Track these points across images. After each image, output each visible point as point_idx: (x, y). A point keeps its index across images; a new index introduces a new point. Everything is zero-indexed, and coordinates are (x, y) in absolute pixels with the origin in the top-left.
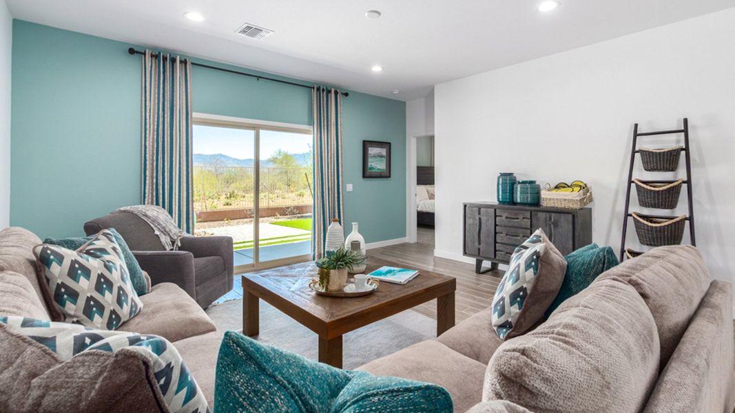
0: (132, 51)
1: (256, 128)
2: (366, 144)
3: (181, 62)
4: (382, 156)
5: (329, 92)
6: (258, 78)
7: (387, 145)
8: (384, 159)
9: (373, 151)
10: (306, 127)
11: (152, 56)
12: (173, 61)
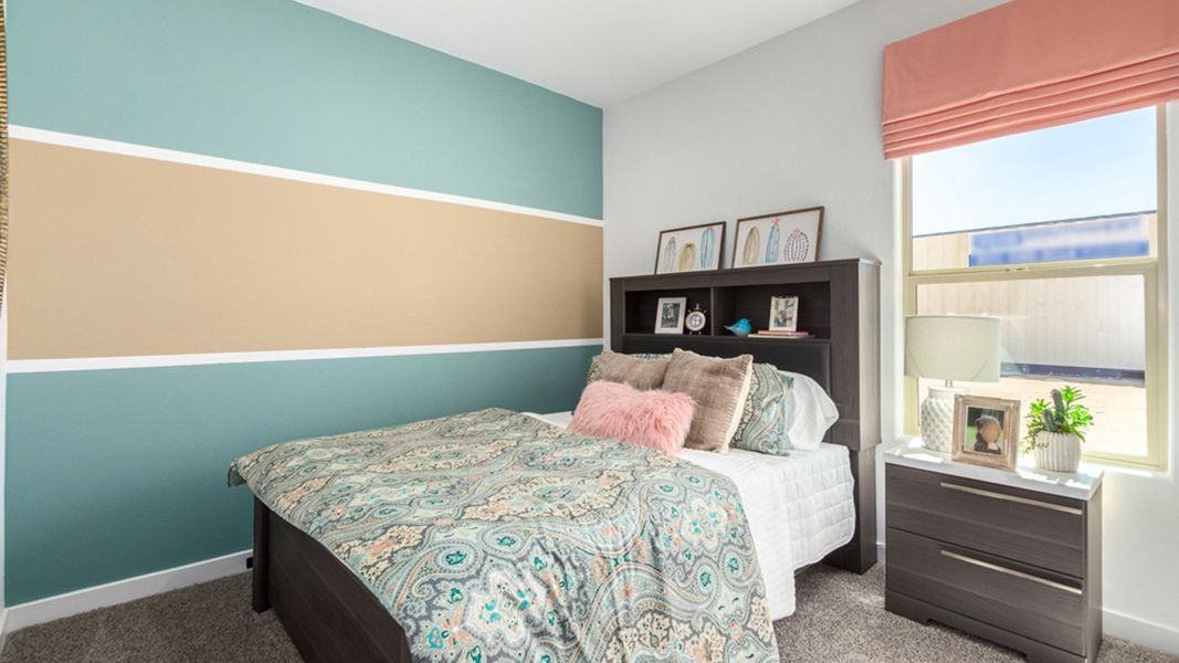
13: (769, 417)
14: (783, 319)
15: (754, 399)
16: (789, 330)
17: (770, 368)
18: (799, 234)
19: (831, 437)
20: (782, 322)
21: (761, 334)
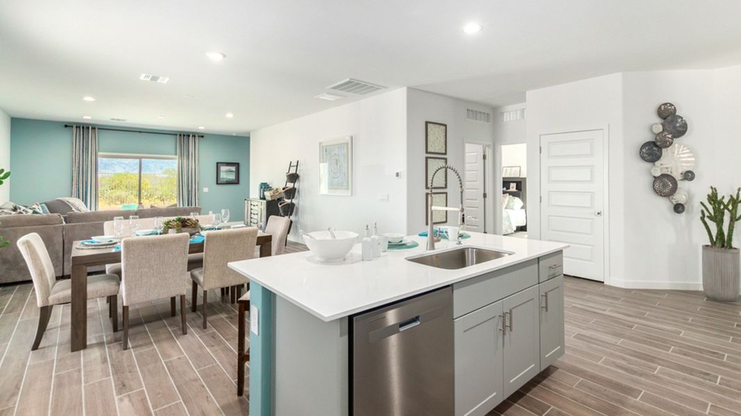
0: (66, 126)
1: (140, 158)
2: (218, 165)
3: (92, 128)
4: (232, 171)
5: (189, 136)
6: (140, 132)
7: (237, 165)
8: (234, 173)
9: (223, 168)
10: (174, 156)
11: (77, 127)
12: (88, 128)
13: (511, 204)
14: (513, 187)
15: (509, 201)
16: (514, 190)
17: (511, 196)
18: (516, 171)
19: (522, 208)
20: (513, 188)
21: (509, 190)
